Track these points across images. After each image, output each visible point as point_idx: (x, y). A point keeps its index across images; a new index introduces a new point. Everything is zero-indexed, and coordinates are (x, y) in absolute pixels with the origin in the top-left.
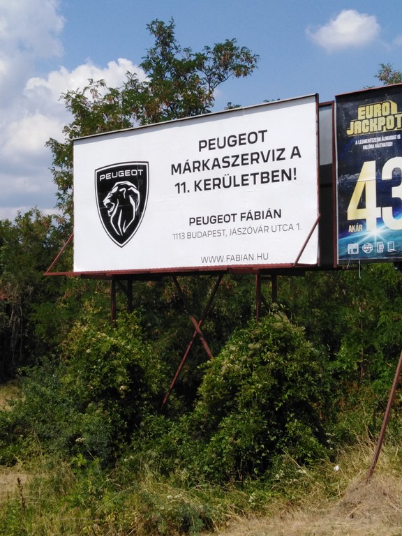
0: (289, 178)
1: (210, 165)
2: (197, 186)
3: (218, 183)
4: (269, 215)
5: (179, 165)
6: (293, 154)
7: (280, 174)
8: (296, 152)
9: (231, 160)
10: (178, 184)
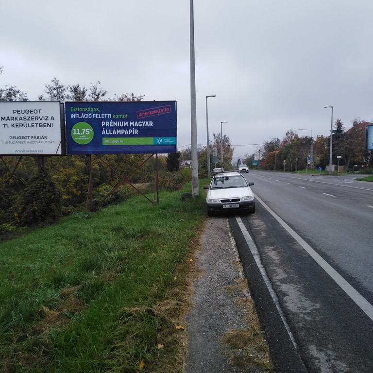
0: (50, 126)
1: (18, 119)
2: (12, 125)
3: (22, 125)
4: (43, 138)
5: (5, 118)
6: (52, 119)
7: (47, 125)
8: (53, 118)
9: (27, 118)
10: (4, 124)
